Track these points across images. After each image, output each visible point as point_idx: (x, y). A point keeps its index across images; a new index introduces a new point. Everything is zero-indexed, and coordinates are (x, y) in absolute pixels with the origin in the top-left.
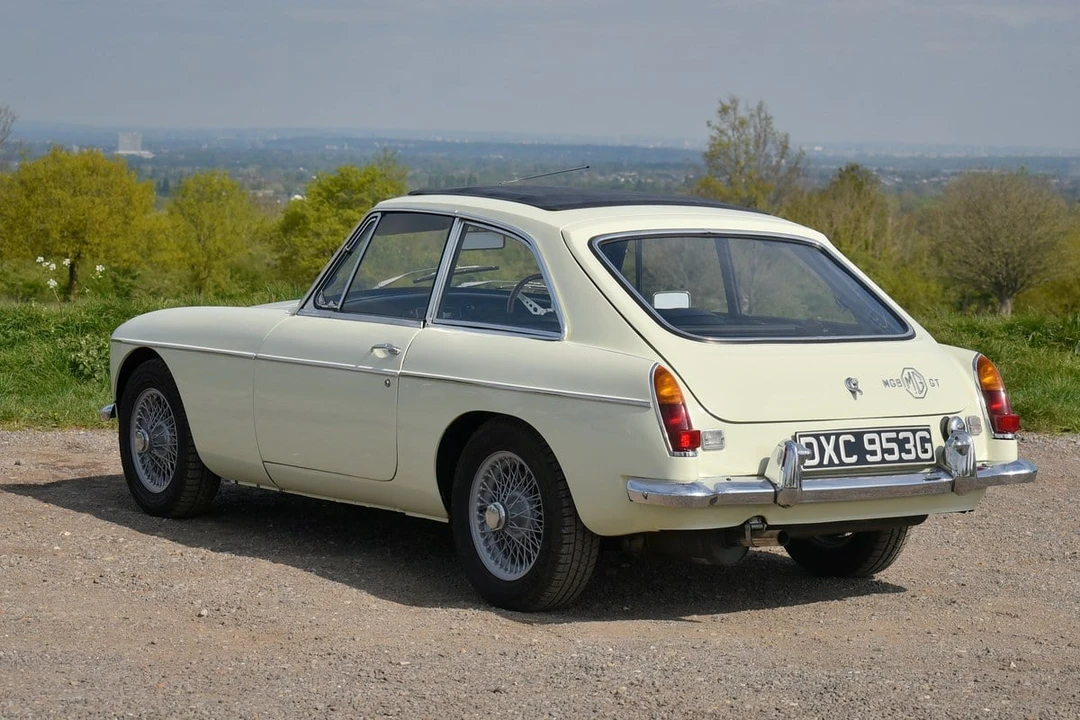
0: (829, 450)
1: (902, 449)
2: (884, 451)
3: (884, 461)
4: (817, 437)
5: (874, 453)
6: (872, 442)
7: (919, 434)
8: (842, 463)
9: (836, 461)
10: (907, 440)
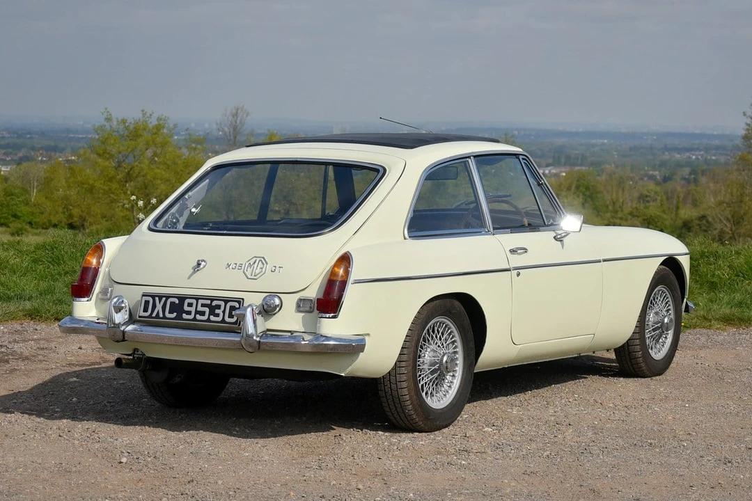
0: (159, 307)
1: (212, 313)
2: (197, 312)
3: (195, 319)
4: (153, 297)
5: (189, 313)
6: (190, 305)
7: (229, 304)
8: (164, 317)
9: (161, 315)
10: (218, 307)
